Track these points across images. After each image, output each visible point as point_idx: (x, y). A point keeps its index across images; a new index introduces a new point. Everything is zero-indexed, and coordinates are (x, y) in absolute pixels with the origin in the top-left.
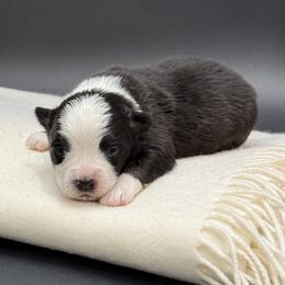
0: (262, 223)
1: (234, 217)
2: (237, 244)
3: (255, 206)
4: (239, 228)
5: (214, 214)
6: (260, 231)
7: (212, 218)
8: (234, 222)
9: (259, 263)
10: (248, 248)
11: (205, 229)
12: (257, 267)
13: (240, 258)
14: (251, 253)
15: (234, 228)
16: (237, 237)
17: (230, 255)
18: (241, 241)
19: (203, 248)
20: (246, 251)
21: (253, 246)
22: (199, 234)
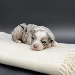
0: (74, 64)
1: (68, 63)
2: (68, 68)
3: (72, 61)
4: (69, 65)
5: (63, 62)
6: (73, 66)
7: (63, 63)
8: (68, 64)
9: (73, 73)
10: (71, 69)
11: (61, 65)
12: (72, 73)
13: (69, 72)
14: (71, 70)
15: (68, 65)
16: (68, 67)
17: (67, 71)
18: (69, 68)
19: (61, 69)
20: (70, 70)
21: (72, 69)
22: (60, 66)
